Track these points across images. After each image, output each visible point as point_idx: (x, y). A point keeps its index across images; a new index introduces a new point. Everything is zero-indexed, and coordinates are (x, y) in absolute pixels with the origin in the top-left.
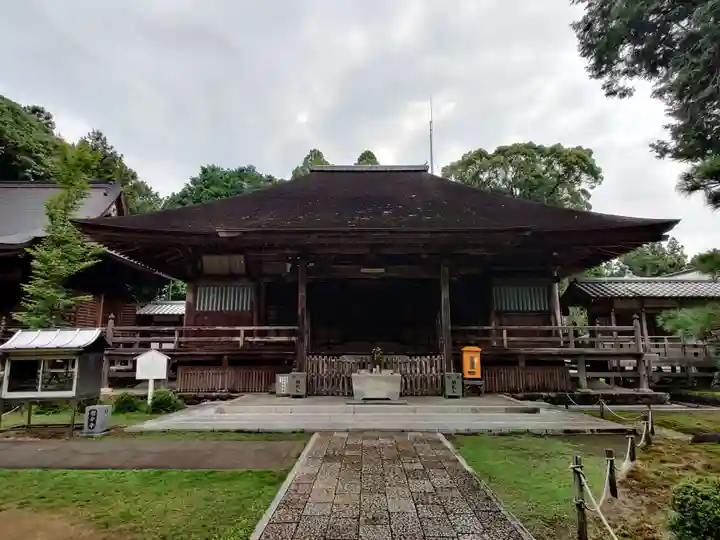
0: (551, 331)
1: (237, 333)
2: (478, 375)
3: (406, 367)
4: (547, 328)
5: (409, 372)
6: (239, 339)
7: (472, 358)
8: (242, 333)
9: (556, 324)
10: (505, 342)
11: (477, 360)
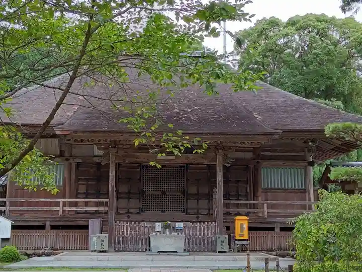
0: (305, 205)
1: (57, 204)
2: (246, 237)
3: (189, 230)
4: (303, 203)
5: (191, 234)
6: (59, 209)
7: (242, 224)
8: (61, 204)
9: (310, 200)
10: (266, 213)
11: (246, 226)
